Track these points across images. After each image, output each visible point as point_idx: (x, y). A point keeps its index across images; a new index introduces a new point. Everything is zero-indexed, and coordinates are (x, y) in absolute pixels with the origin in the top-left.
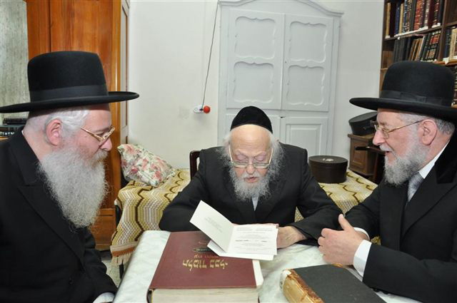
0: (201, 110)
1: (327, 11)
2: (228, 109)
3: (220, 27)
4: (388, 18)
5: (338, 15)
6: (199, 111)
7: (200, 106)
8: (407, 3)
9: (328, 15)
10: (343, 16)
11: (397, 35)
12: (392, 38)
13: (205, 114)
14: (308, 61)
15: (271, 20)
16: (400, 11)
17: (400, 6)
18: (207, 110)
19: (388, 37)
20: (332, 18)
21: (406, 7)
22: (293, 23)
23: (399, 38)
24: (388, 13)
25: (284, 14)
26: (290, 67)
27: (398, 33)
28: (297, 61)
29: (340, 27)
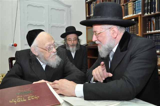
0: (13, 45)
1: (65, 5)
2: (25, 45)
3: (20, 9)
4: (87, 9)
5: (69, 6)
6: (11, 46)
7: (12, 44)
8: (94, 3)
9: (66, 6)
10: (71, 7)
11: (91, 15)
12: (89, 16)
13: (15, 47)
14: (59, 24)
15: (43, 7)
16: (91, 6)
17: (91, 5)
18: (15, 45)
19: (88, 16)
20: (67, 8)
21: (93, 5)
22: (51, 9)
23: (92, 16)
24: (87, 7)
25: (48, 5)
26: (52, 26)
27: (91, 14)
28: (54, 24)
29: (70, 11)
